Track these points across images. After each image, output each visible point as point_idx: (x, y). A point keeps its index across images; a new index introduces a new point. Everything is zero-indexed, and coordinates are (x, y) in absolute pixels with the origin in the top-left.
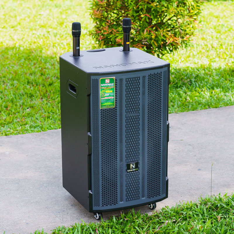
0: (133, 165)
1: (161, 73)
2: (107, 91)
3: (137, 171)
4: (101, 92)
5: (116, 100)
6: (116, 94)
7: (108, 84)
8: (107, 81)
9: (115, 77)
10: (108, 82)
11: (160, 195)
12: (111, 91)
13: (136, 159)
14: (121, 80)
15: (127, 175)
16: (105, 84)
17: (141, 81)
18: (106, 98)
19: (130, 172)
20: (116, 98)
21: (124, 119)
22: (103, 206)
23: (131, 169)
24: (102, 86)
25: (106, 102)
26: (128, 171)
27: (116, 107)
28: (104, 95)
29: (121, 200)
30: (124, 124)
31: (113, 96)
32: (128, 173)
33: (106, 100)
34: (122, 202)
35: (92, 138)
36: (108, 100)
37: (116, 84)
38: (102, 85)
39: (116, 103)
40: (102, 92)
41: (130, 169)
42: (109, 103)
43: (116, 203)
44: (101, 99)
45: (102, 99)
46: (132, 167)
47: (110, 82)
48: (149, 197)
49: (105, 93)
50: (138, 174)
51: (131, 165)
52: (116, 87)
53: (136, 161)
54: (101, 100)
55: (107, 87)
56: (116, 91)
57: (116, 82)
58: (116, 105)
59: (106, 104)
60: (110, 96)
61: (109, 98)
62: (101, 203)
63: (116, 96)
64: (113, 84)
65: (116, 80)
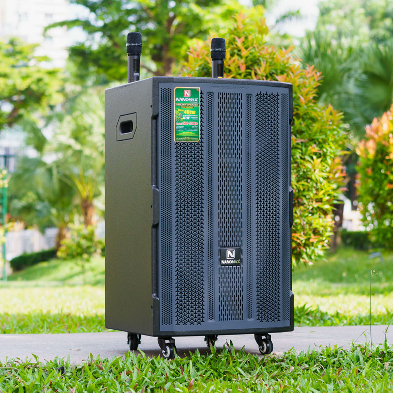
0: (232, 252)
1: (278, 95)
2: (186, 111)
3: (239, 266)
4: (176, 112)
5: (201, 130)
6: (201, 117)
7: (188, 98)
8: (187, 93)
9: (199, 88)
10: (188, 95)
11: (279, 320)
12: (194, 112)
13: (236, 243)
14: (210, 94)
15: (221, 271)
16: (183, 99)
17: (244, 101)
18: (184, 123)
19: (225, 265)
20: (201, 125)
21: (216, 165)
22: (178, 324)
23: (228, 260)
24: (177, 102)
25: (185, 130)
26: (223, 262)
27: (202, 142)
28: (182, 117)
29: (211, 317)
30: (216, 174)
31: (197, 121)
32: (222, 267)
33: (185, 127)
34: (213, 321)
35: (160, 194)
36: (187, 128)
37: (201, 101)
38: (177, 99)
39: (201, 134)
40: (177, 112)
41: (227, 260)
42: (190, 134)
43: (201, 320)
44: (176, 124)
45: (177, 124)
46: (230, 257)
47: (192, 97)
48: (260, 319)
49: (182, 113)
50: (240, 271)
51: (229, 253)
52: (201, 105)
53: (236, 247)
54: (176, 125)
55: (186, 105)
56: (201, 113)
57: (201, 97)
58: (201, 138)
59: (184, 134)
60: (191, 120)
61: (191, 123)
62: (175, 318)
63: (201, 121)
64: (196, 100)
65: (201, 93)
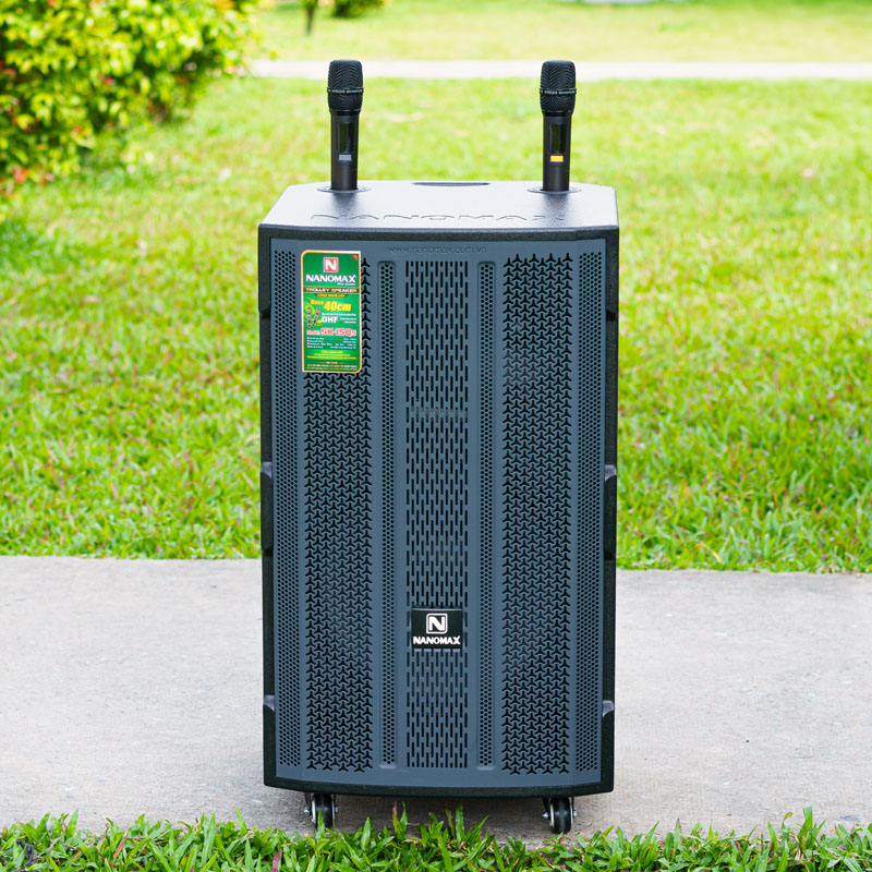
0: (439, 619)
1: (568, 258)
2: (328, 303)
3: (459, 650)
4: (305, 306)
5: (365, 346)
6: (365, 318)
7: (334, 275)
8: (330, 264)
9: (359, 252)
10: (334, 268)
11: (564, 770)
12: (348, 307)
13: (452, 599)
14: (387, 267)
15: (413, 659)
16: (322, 277)
17: (473, 278)
18: (325, 332)
19: (423, 646)
20: (365, 337)
21: (401, 426)
22: (311, 766)
23: (431, 636)
24: (308, 283)
25: (326, 348)
26: (417, 640)
27: (366, 373)
28: (320, 318)
29: (389, 758)
30: (401, 446)
31: (355, 327)
32: (416, 650)
33: (327, 339)
34: (392, 767)
35: (275, 484)
36: (332, 342)
37: (364, 282)
38: (308, 277)
39: (365, 355)
40: (309, 305)
41: (426, 636)
42: (339, 355)
43: (364, 763)
44: (307, 334)
45: (309, 333)
46: (435, 629)
47: (342, 271)
48: (511, 766)
49: (320, 310)
50: (461, 660)
51: (431, 621)
52: (365, 291)
53: (452, 607)
54: (306, 336)
55: (330, 290)
56: (365, 309)
57: (364, 273)
58: (365, 364)
59: (324, 355)
60: (340, 324)
61: (340, 332)
62: (305, 754)
63: (365, 327)
64: (352, 279)
65: (364, 263)
